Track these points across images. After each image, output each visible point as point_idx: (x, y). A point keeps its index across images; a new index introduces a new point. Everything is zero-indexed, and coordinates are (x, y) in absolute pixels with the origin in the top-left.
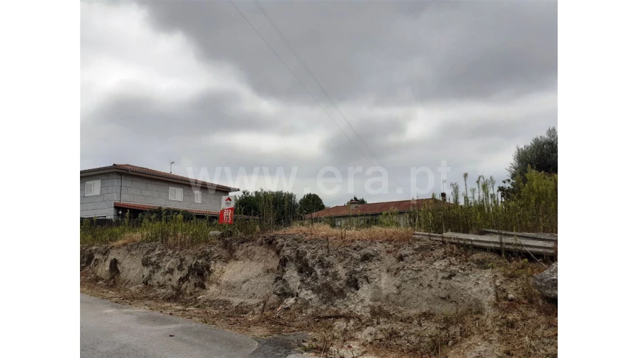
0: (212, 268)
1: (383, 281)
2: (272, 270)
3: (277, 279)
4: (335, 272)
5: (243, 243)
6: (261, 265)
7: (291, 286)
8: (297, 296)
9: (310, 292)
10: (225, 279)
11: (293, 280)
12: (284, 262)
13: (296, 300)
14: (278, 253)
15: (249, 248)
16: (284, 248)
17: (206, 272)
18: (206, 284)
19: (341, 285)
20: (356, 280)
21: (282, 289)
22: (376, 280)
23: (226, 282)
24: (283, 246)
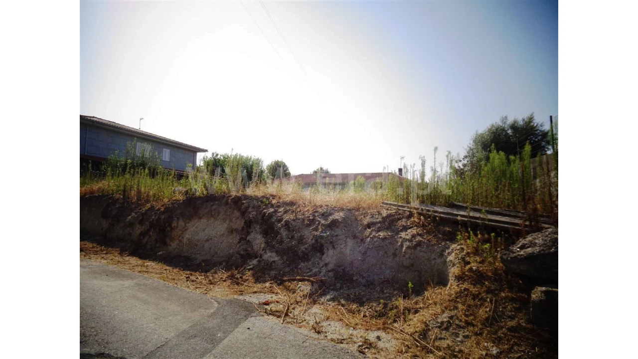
0: (174, 224)
1: (348, 248)
2: (236, 230)
3: (241, 239)
4: (301, 236)
5: (207, 201)
6: (226, 225)
7: (255, 247)
8: (261, 257)
9: (274, 254)
10: (187, 236)
11: (257, 242)
12: (249, 224)
13: (259, 261)
14: (243, 214)
15: (214, 207)
16: (250, 210)
17: (169, 229)
18: (168, 240)
19: (306, 249)
20: (322, 246)
21: (246, 250)
22: (342, 246)
23: (189, 240)
24: (248, 207)
